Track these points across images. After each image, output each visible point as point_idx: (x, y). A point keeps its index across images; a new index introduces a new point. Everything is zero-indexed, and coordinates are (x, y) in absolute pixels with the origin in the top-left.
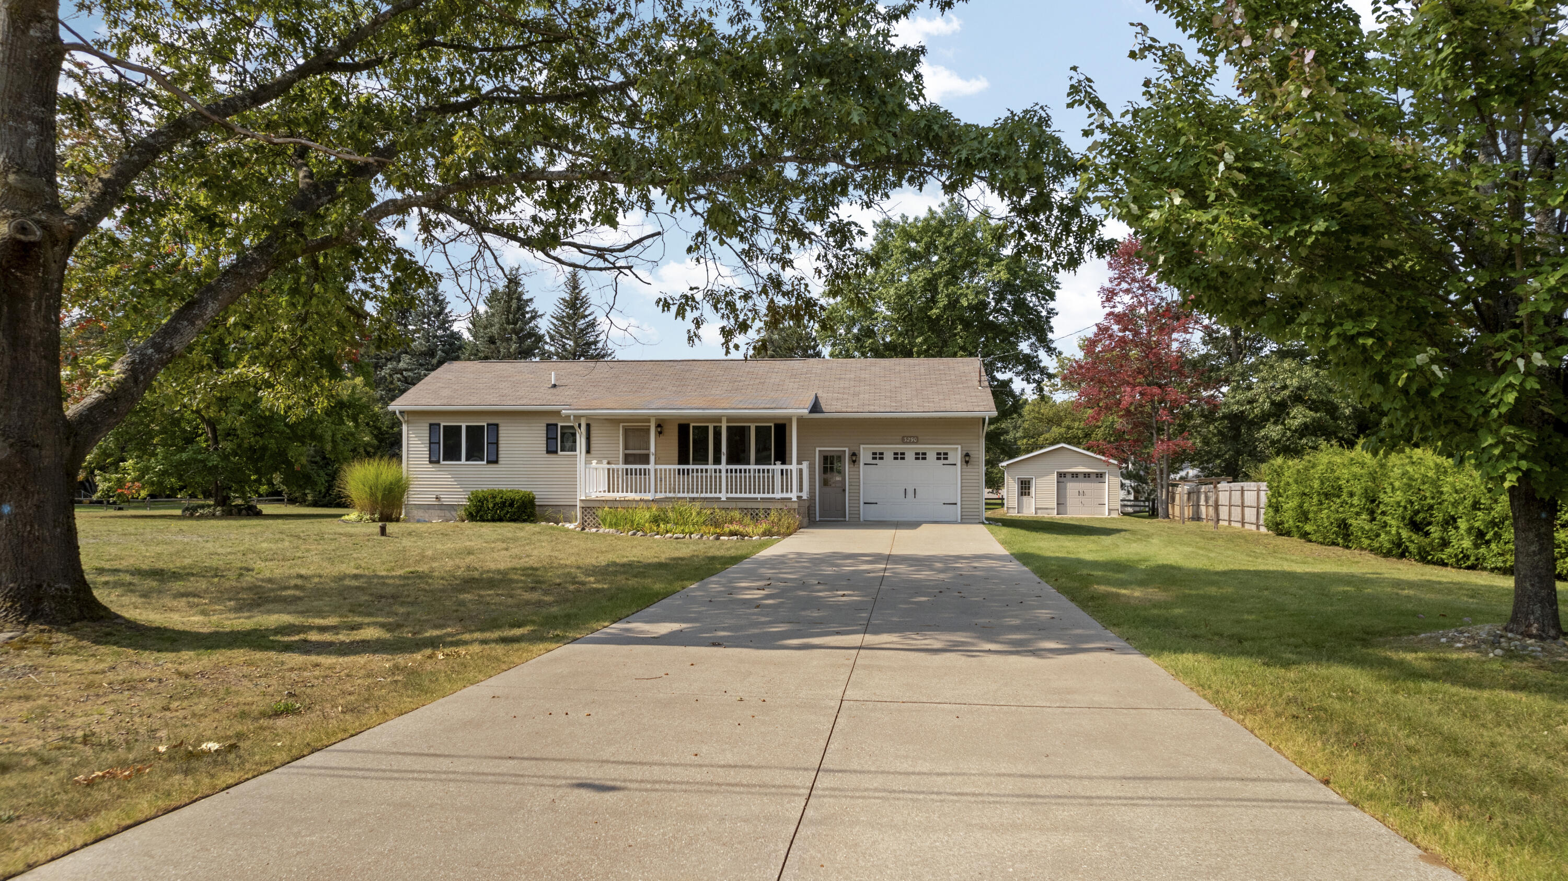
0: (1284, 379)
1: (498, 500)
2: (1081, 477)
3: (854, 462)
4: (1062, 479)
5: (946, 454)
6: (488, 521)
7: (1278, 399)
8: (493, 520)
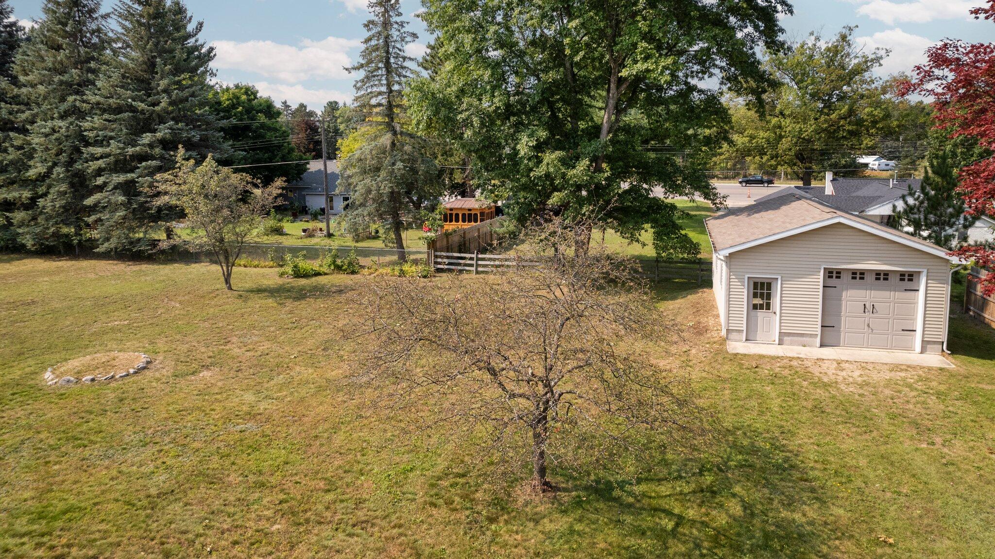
2: (870, 279)
4: (834, 281)
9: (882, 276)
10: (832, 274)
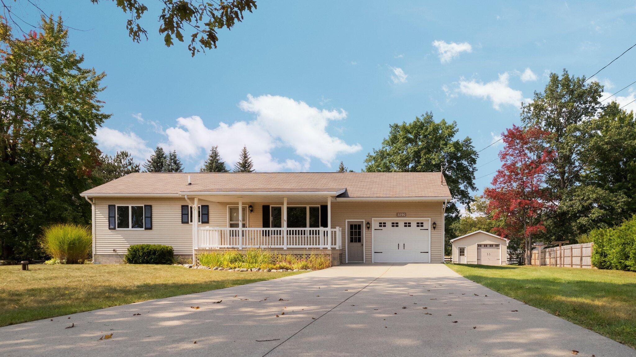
0: (589, 195)
1: (145, 250)
2: (488, 246)
3: (368, 228)
4: (480, 248)
5: (422, 223)
6: (140, 263)
7: (585, 204)
8: (143, 263)
9: (491, 246)
10: (479, 246)
